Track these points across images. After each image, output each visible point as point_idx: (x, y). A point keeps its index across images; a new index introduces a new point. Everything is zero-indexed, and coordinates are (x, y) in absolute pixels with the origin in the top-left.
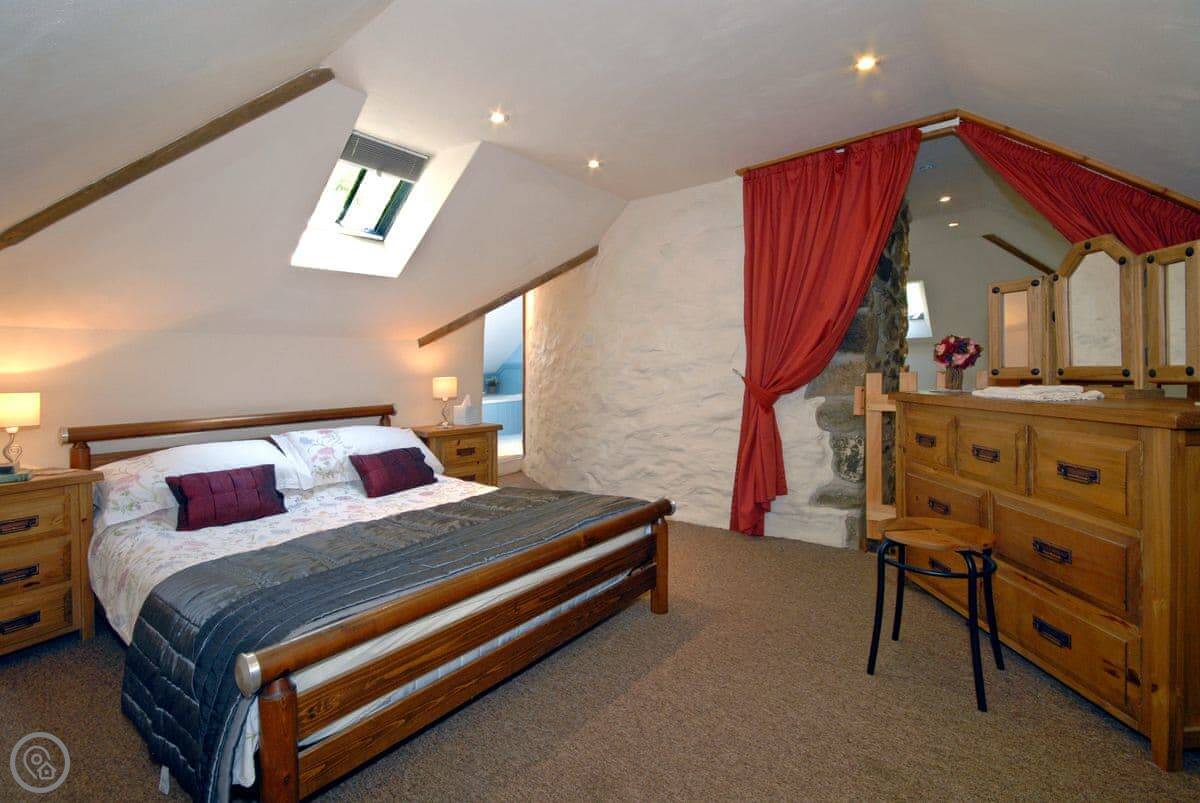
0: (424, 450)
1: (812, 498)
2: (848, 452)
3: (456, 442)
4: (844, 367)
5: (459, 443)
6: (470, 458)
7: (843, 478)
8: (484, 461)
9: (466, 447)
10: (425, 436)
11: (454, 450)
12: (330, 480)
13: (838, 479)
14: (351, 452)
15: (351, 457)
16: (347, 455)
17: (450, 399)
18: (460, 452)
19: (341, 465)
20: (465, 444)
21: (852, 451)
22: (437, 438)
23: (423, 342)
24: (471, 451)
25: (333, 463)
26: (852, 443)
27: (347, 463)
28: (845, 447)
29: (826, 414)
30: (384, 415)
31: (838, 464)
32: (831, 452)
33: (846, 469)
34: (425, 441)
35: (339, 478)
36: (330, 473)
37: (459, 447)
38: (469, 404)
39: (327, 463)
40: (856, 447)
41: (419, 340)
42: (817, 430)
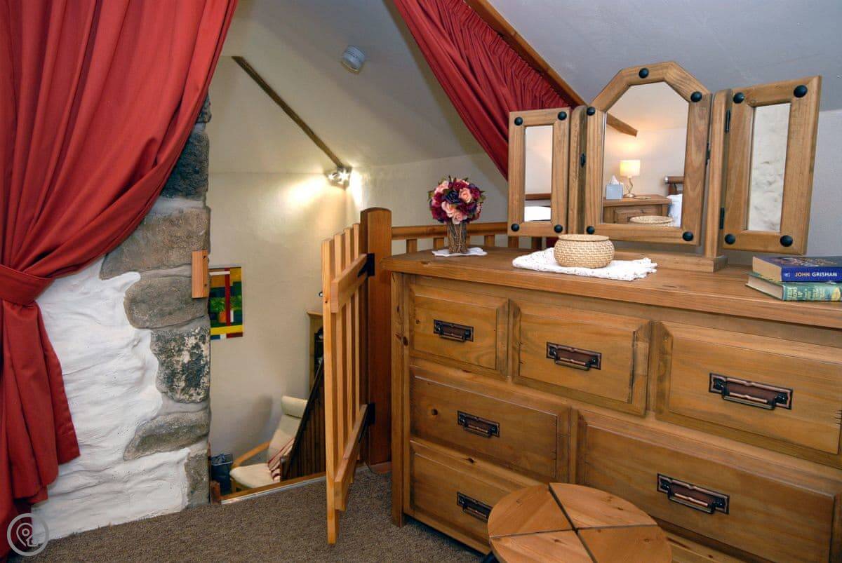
1: (127, 448)
2: (186, 358)
4: (171, 221)
7: (179, 401)
13: (171, 402)
21: (191, 356)
26: (191, 341)
28: (180, 350)
29: (143, 302)
31: (169, 380)
32: (155, 362)
33: (183, 384)
40: (197, 346)
42: (131, 331)
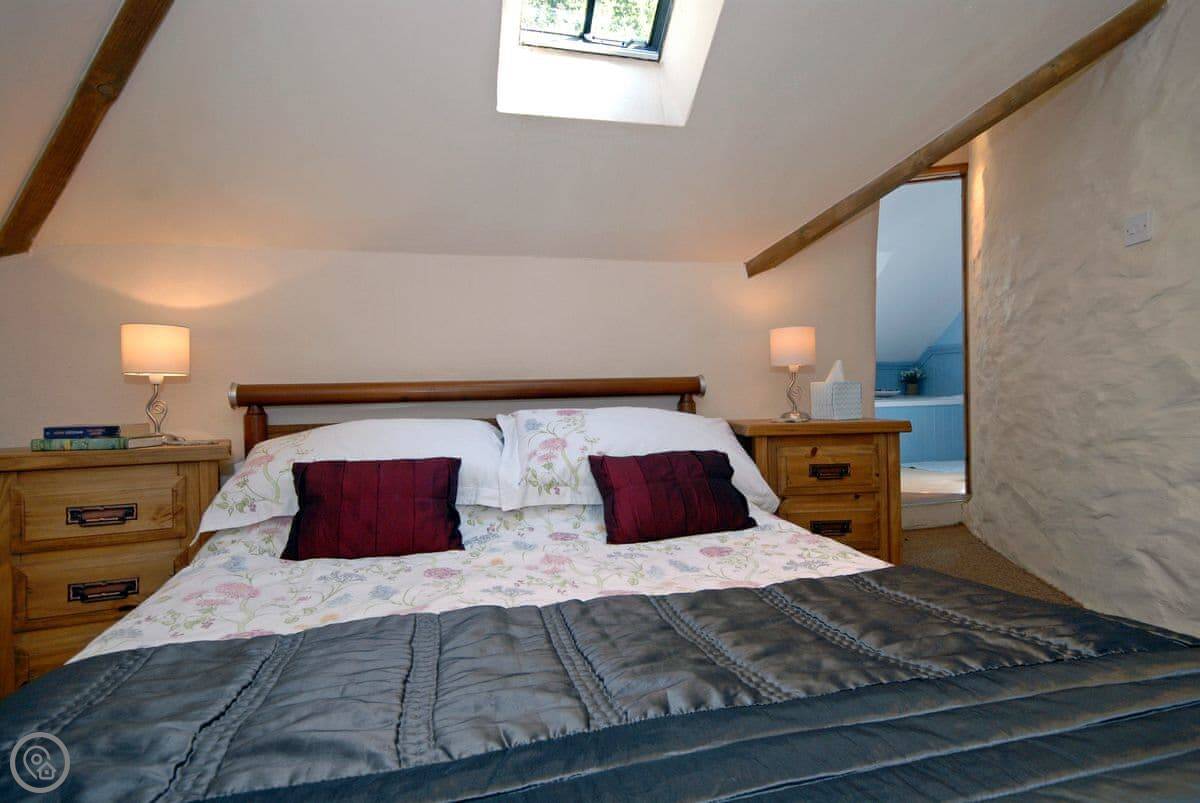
0: (739, 459)
3: (808, 450)
5: (814, 452)
6: (835, 486)
8: (874, 493)
9: (830, 462)
10: (747, 434)
11: (806, 465)
12: (551, 499)
14: (595, 451)
15: (591, 459)
16: (587, 454)
17: (802, 369)
18: (816, 471)
19: (574, 471)
20: (828, 454)
22: (770, 438)
23: (754, 268)
24: (841, 471)
25: (559, 465)
27: (585, 470)
30: (684, 394)
34: (747, 443)
35: (566, 497)
36: (552, 485)
37: (814, 461)
38: (841, 379)
39: (549, 466)
41: (748, 265)
